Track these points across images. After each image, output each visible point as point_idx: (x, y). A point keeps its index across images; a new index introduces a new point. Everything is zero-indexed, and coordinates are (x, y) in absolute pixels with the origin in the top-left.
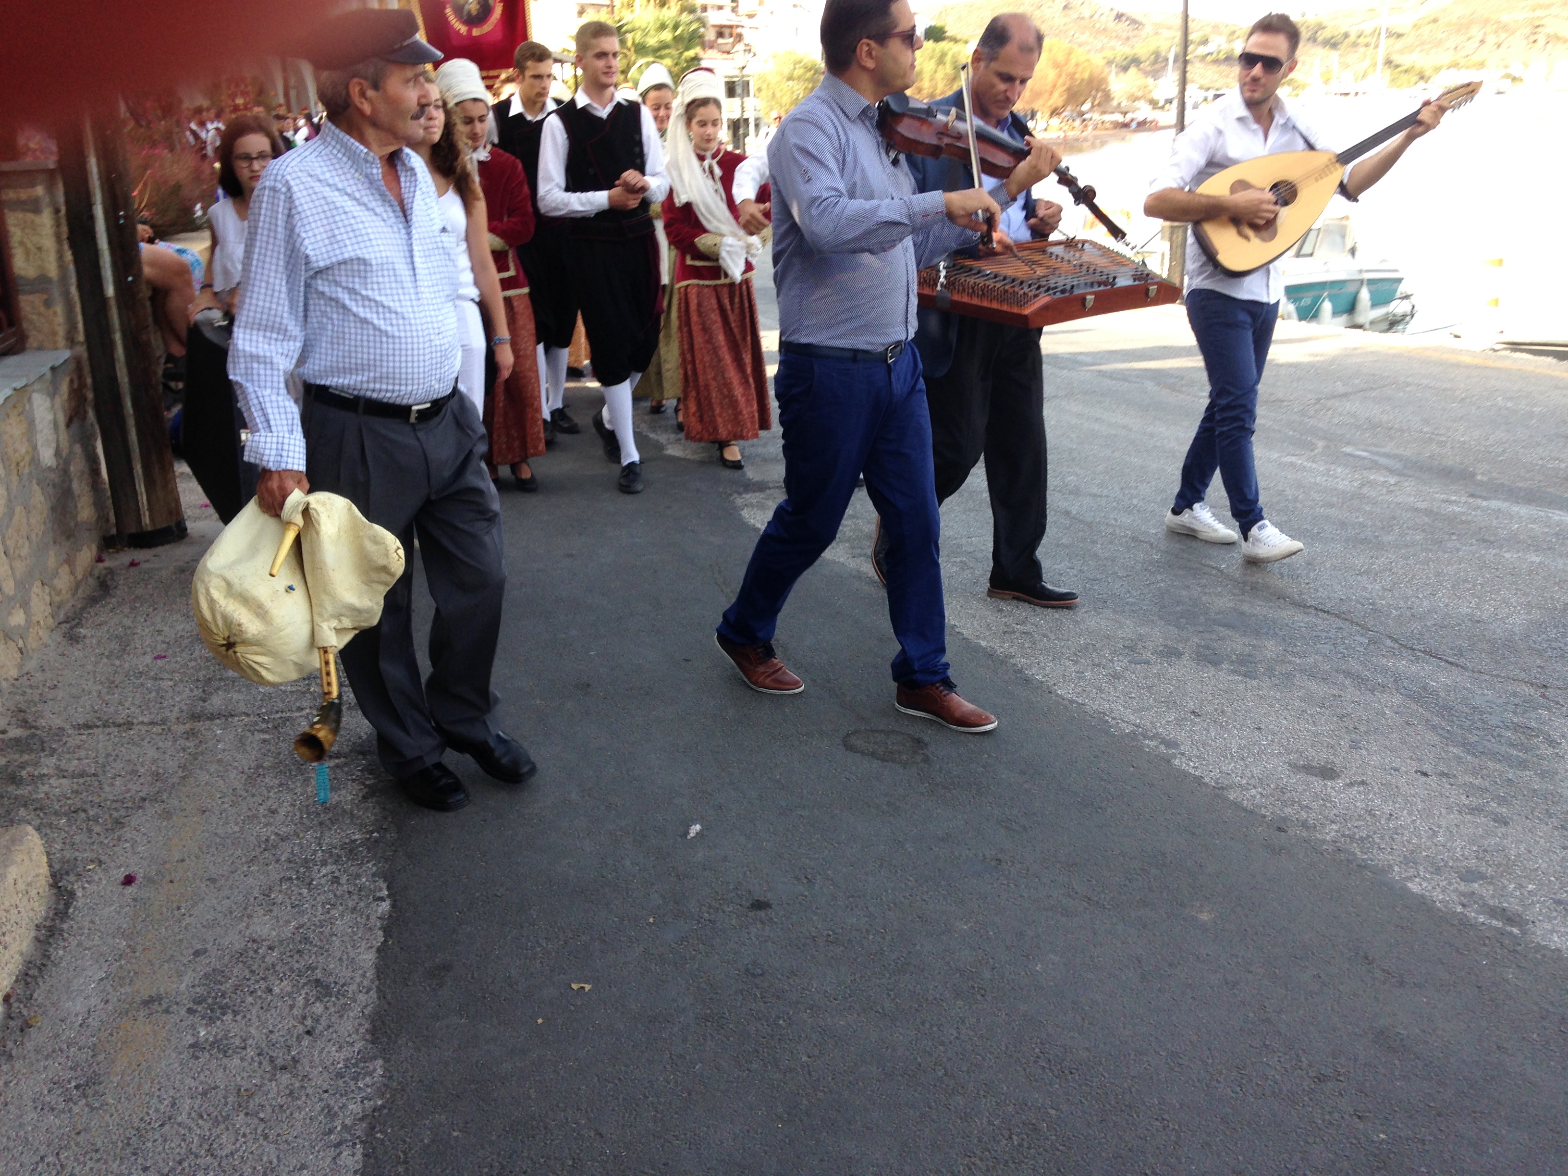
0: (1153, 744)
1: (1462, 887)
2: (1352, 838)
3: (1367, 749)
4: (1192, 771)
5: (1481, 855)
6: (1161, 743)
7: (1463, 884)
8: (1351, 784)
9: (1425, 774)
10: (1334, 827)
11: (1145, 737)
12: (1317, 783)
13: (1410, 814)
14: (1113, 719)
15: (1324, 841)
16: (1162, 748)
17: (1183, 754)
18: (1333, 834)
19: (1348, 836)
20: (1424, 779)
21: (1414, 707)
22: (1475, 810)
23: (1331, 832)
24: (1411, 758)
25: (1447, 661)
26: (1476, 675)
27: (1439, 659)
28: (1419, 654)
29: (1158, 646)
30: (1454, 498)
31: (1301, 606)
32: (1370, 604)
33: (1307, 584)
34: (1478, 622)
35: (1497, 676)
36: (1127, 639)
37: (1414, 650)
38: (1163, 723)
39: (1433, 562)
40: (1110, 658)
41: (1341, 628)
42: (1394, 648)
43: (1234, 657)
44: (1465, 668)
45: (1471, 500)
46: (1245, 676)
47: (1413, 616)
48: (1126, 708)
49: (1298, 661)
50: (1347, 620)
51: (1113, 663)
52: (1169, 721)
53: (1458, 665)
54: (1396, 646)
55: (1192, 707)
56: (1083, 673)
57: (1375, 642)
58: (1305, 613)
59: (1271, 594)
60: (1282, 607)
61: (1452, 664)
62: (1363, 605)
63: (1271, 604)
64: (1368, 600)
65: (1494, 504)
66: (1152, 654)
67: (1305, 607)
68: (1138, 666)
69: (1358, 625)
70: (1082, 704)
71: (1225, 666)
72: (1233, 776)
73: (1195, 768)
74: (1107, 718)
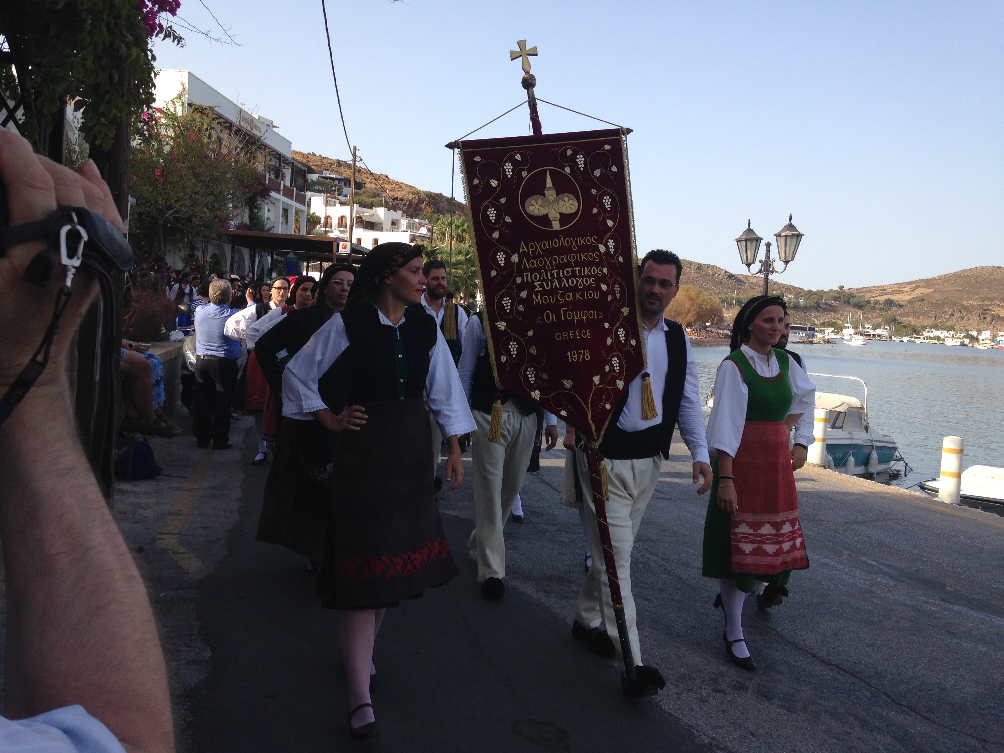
11: (717, 746)
14: (698, 731)
25: (922, 716)
26: (940, 728)
27: (917, 713)
28: (904, 708)
29: (732, 681)
30: (931, 600)
31: (827, 663)
32: (874, 668)
33: (834, 648)
34: (944, 689)
35: (954, 730)
36: (712, 674)
37: (900, 704)
38: (731, 738)
39: (916, 643)
40: (699, 686)
41: (853, 683)
42: (887, 702)
43: (781, 695)
44: (933, 722)
45: (942, 603)
46: (788, 710)
47: (901, 680)
48: (707, 725)
49: (823, 703)
50: (858, 677)
51: (701, 690)
52: (734, 738)
53: (928, 719)
54: (889, 701)
55: (751, 729)
56: (680, 694)
57: (875, 697)
58: (830, 669)
59: (808, 653)
60: (816, 663)
61: (925, 718)
62: (869, 668)
63: (809, 660)
64: (873, 665)
65: (957, 608)
66: (728, 686)
67: (831, 665)
68: (718, 694)
69: (864, 682)
70: (677, 718)
71: (775, 701)
74: (693, 730)
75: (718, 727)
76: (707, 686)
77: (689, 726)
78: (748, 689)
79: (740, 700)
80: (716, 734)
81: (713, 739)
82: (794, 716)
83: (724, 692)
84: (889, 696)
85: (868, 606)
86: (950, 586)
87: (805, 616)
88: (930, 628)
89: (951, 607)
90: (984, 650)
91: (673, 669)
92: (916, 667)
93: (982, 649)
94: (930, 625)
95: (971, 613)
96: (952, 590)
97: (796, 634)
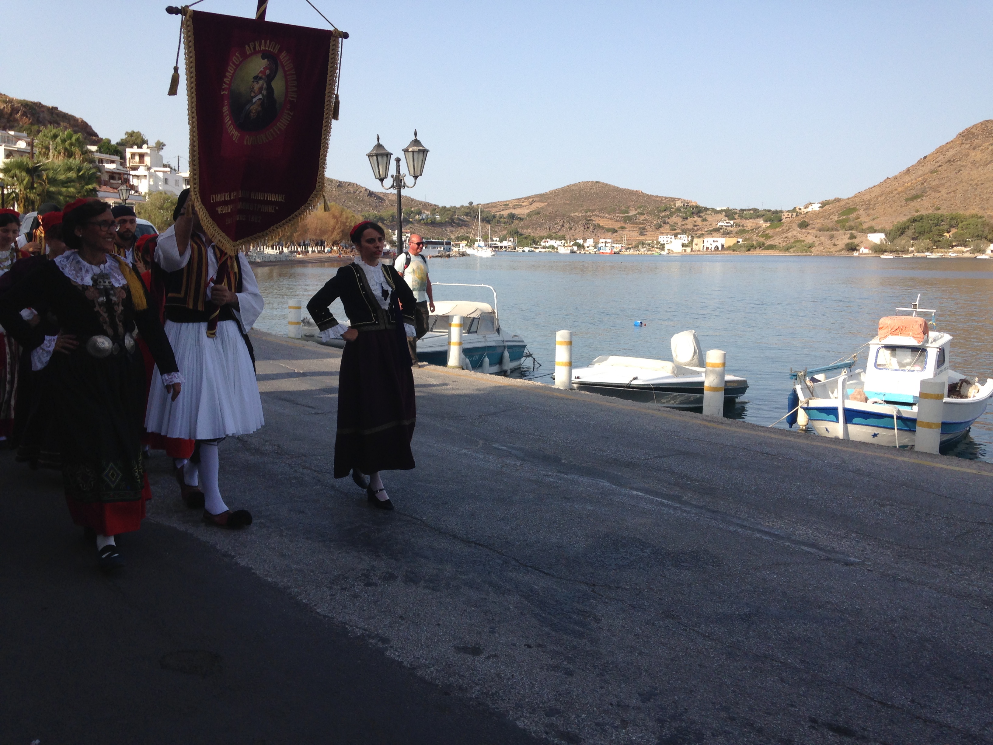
0: (374, 641)
1: (546, 720)
2: (487, 694)
3: (499, 633)
4: (397, 659)
5: (558, 698)
6: (379, 641)
7: (547, 718)
8: (488, 658)
9: (529, 646)
10: (478, 688)
11: (369, 636)
12: (469, 658)
13: (520, 674)
14: (351, 626)
15: (471, 698)
16: (380, 644)
17: (392, 647)
18: (476, 693)
19: (485, 693)
20: (528, 650)
21: (526, 602)
22: (555, 668)
23: (475, 691)
24: (523, 637)
25: (544, 572)
26: (559, 580)
27: (540, 571)
28: (529, 569)
29: (383, 573)
30: (550, 473)
31: (467, 542)
32: (505, 538)
33: (471, 527)
34: (561, 547)
35: (570, 580)
36: (364, 570)
37: (527, 566)
38: (382, 626)
39: (538, 511)
40: (352, 583)
41: (488, 555)
42: (516, 566)
43: (427, 577)
44: (553, 576)
45: (559, 475)
46: (433, 589)
47: (527, 545)
48: (359, 618)
49: (463, 577)
50: (492, 549)
51: (354, 587)
52: (385, 625)
53: (549, 575)
54: (517, 564)
55: (400, 613)
56: (334, 595)
57: (506, 563)
58: (469, 546)
59: (450, 535)
60: (456, 543)
61: (546, 574)
62: (501, 539)
63: (451, 541)
64: (504, 536)
65: (570, 476)
66: (379, 579)
67: (469, 542)
68: (370, 588)
69: (498, 552)
70: (332, 618)
71: (422, 584)
72: (421, 659)
73: (399, 656)
74: (347, 626)
75: (369, 618)
76: (359, 583)
77: (343, 623)
78: (397, 577)
79: (389, 589)
80: (368, 625)
81: (365, 630)
82: (438, 594)
83: (375, 585)
84: (517, 561)
85: (499, 486)
86: (565, 459)
87: (446, 503)
88: (550, 496)
89: (566, 476)
90: (592, 508)
91: (326, 573)
92: (538, 532)
93: (590, 507)
94: (550, 494)
95: (581, 479)
96: (566, 462)
97: (439, 520)
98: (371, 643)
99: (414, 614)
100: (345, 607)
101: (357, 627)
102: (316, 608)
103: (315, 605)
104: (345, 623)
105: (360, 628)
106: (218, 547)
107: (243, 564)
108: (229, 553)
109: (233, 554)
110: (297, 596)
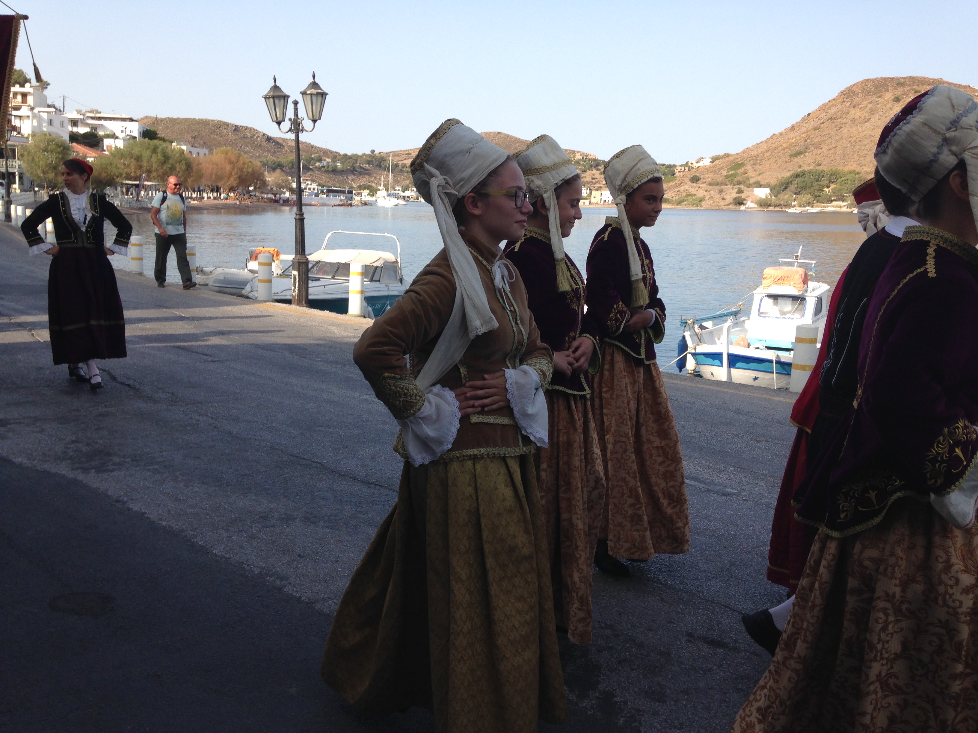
0: (271, 579)
4: (295, 594)
6: (277, 578)
11: (267, 574)
14: (248, 566)
16: (278, 582)
17: (290, 584)
29: (281, 515)
31: (368, 484)
33: (371, 470)
36: (262, 512)
38: (280, 564)
40: (250, 525)
41: (387, 495)
43: (326, 518)
46: (332, 529)
48: (257, 558)
49: (363, 517)
50: (391, 489)
51: (252, 529)
52: (283, 563)
55: (299, 552)
56: (231, 537)
58: (369, 487)
59: (351, 478)
60: (356, 484)
63: (350, 483)
66: (278, 521)
68: (268, 529)
70: (229, 558)
71: (321, 524)
72: (319, 594)
73: (297, 592)
74: (244, 565)
75: (268, 557)
76: (257, 525)
77: (240, 563)
78: (296, 518)
79: (288, 530)
80: (266, 563)
81: (262, 568)
82: (337, 532)
87: (347, 447)
91: (224, 516)
97: (339, 463)
98: (269, 581)
99: (313, 552)
100: (242, 547)
101: (255, 567)
102: (212, 549)
103: (211, 547)
104: (243, 563)
105: (257, 567)
106: (110, 493)
107: (135, 508)
108: (121, 499)
109: (125, 499)
110: (193, 538)
